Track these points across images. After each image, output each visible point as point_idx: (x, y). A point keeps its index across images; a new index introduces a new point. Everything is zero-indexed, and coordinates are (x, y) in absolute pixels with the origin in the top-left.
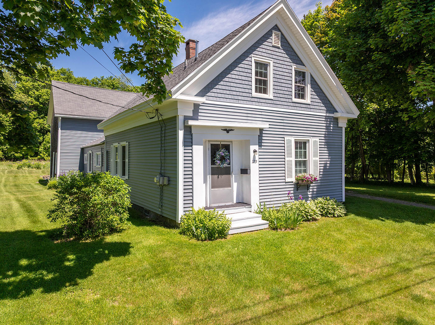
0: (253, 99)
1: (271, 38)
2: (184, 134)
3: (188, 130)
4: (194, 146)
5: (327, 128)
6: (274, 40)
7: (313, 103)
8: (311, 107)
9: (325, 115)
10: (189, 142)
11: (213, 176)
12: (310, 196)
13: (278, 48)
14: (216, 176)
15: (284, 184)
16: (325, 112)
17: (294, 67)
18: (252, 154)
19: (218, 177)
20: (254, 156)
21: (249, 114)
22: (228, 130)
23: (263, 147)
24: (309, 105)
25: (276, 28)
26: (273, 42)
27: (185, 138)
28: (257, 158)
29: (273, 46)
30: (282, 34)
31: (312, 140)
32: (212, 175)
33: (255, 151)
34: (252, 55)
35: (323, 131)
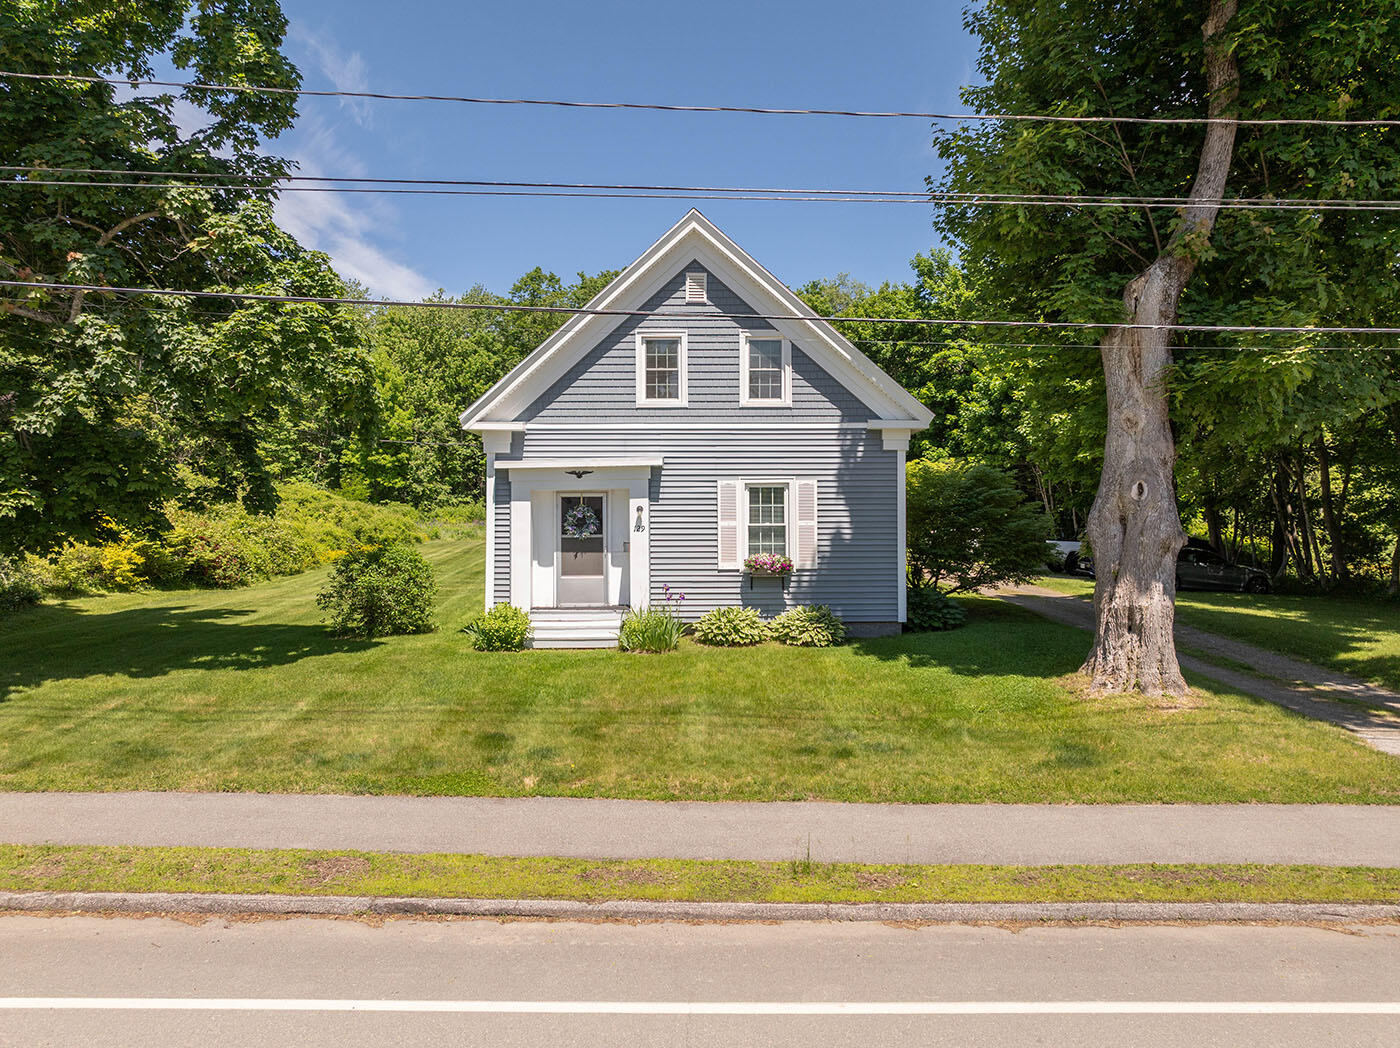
0: (640, 412)
1: (683, 288)
2: (496, 484)
3: (502, 476)
4: (512, 503)
5: (847, 454)
6: (692, 290)
7: (799, 405)
8: (795, 412)
9: (836, 426)
10: (504, 497)
11: (565, 554)
12: (788, 602)
13: (704, 305)
14: (572, 554)
15: (716, 573)
16: (838, 419)
17: (743, 335)
18: (633, 515)
19: (576, 556)
20: (639, 519)
21: (629, 441)
22: (579, 473)
23: (661, 502)
24: (790, 409)
25: (695, 266)
26: (687, 297)
27: (496, 490)
28: (645, 522)
29: (688, 304)
30: (710, 275)
31: (795, 485)
32: (562, 551)
33: (640, 509)
34: (637, 330)
35: (834, 462)
